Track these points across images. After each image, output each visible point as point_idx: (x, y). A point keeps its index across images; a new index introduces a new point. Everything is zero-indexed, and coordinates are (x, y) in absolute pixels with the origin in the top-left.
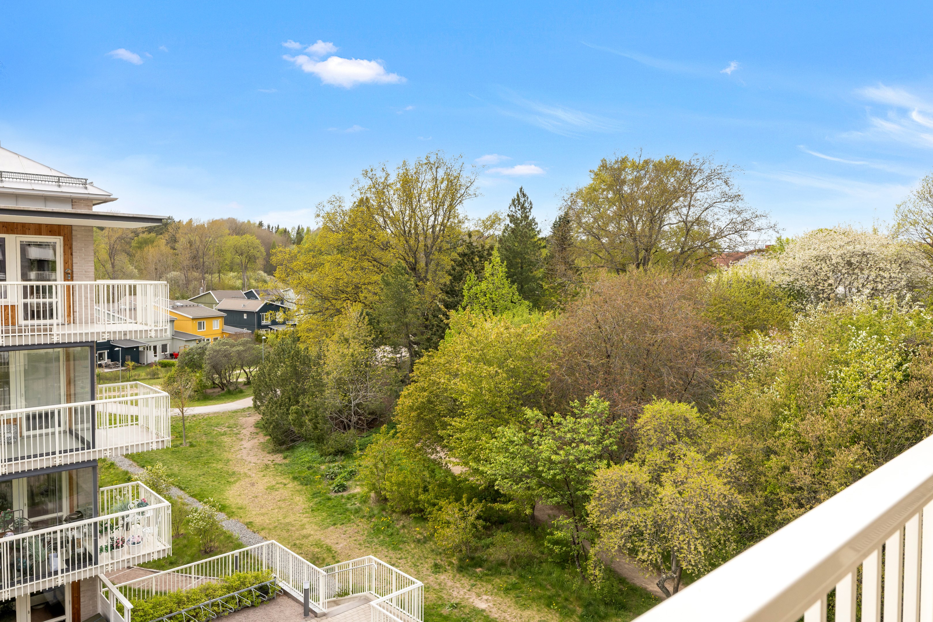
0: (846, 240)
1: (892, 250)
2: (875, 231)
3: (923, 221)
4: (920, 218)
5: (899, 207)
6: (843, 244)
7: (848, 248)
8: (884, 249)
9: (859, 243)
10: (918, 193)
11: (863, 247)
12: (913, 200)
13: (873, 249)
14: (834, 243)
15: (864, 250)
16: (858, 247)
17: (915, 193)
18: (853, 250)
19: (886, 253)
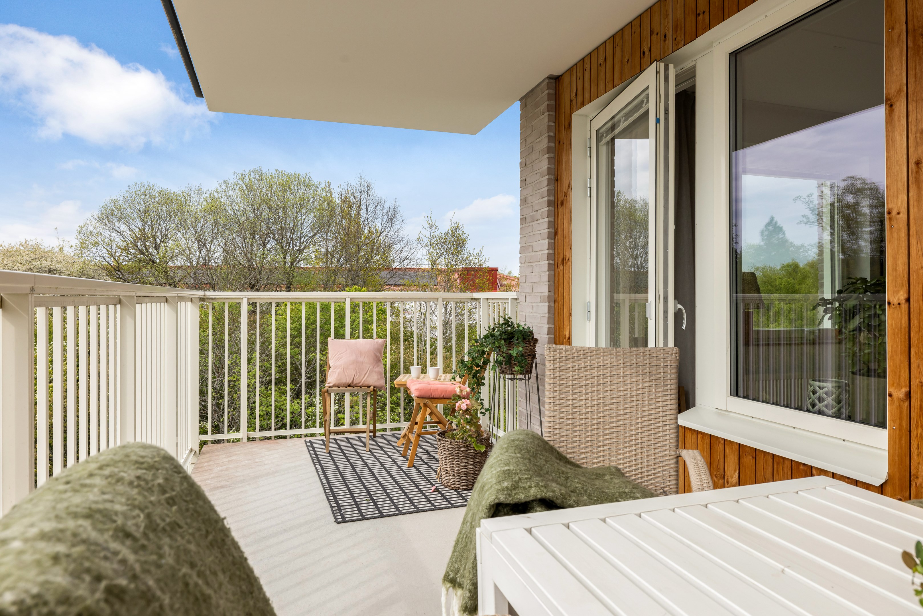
0: (33, 256)
1: (77, 267)
2: (61, 249)
3: (102, 242)
4: (100, 239)
5: (81, 228)
6: (29, 260)
7: (34, 263)
8: (69, 266)
9: (46, 260)
10: (99, 218)
11: (50, 263)
12: (93, 223)
13: (60, 266)
14: (19, 258)
15: (51, 267)
16: (45, 263)
17: (96, 217)
18: (40, 266)
19: (71, 270)
